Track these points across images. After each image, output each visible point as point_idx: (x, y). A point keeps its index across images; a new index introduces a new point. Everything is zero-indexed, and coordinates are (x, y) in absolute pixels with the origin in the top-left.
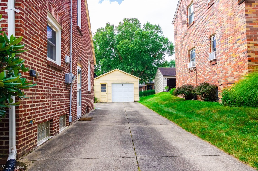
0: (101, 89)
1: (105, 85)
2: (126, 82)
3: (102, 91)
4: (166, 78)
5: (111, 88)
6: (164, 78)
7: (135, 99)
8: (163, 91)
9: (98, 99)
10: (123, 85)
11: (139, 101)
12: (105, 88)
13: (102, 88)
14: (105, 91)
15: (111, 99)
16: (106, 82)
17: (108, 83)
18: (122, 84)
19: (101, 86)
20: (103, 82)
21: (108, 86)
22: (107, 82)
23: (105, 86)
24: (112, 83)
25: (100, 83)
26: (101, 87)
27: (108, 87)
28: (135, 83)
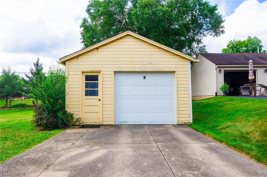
0: (84, 89)
1: (95, 78)
2: (154, 70)
3: (88, 93)
4: (221, 69)
5: (113, 86)
6: (218, 69)
7: (180, 116)
8: (216, 95)
9: (75, 117)
10: (147, 76)
11: (191, 121)
12: (96, 86)
13: (87, 85)
14: (95, 93)
15: (113, 116)
16: (99, 69)
17: (105, 73)
18: (144, 73)
19: (86, 80)
20: (90, 70)
21: (105, 79)
22: (103, 69)
23: (97, 80)
24: (115, 72)
25: (83, 72)
26: (84, 81)
27: (105, 83)
28: (179, 73)
